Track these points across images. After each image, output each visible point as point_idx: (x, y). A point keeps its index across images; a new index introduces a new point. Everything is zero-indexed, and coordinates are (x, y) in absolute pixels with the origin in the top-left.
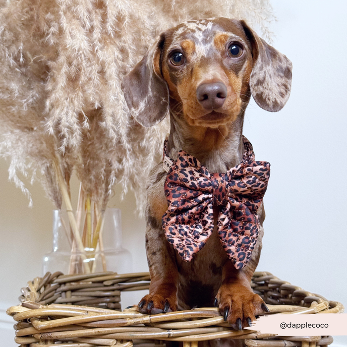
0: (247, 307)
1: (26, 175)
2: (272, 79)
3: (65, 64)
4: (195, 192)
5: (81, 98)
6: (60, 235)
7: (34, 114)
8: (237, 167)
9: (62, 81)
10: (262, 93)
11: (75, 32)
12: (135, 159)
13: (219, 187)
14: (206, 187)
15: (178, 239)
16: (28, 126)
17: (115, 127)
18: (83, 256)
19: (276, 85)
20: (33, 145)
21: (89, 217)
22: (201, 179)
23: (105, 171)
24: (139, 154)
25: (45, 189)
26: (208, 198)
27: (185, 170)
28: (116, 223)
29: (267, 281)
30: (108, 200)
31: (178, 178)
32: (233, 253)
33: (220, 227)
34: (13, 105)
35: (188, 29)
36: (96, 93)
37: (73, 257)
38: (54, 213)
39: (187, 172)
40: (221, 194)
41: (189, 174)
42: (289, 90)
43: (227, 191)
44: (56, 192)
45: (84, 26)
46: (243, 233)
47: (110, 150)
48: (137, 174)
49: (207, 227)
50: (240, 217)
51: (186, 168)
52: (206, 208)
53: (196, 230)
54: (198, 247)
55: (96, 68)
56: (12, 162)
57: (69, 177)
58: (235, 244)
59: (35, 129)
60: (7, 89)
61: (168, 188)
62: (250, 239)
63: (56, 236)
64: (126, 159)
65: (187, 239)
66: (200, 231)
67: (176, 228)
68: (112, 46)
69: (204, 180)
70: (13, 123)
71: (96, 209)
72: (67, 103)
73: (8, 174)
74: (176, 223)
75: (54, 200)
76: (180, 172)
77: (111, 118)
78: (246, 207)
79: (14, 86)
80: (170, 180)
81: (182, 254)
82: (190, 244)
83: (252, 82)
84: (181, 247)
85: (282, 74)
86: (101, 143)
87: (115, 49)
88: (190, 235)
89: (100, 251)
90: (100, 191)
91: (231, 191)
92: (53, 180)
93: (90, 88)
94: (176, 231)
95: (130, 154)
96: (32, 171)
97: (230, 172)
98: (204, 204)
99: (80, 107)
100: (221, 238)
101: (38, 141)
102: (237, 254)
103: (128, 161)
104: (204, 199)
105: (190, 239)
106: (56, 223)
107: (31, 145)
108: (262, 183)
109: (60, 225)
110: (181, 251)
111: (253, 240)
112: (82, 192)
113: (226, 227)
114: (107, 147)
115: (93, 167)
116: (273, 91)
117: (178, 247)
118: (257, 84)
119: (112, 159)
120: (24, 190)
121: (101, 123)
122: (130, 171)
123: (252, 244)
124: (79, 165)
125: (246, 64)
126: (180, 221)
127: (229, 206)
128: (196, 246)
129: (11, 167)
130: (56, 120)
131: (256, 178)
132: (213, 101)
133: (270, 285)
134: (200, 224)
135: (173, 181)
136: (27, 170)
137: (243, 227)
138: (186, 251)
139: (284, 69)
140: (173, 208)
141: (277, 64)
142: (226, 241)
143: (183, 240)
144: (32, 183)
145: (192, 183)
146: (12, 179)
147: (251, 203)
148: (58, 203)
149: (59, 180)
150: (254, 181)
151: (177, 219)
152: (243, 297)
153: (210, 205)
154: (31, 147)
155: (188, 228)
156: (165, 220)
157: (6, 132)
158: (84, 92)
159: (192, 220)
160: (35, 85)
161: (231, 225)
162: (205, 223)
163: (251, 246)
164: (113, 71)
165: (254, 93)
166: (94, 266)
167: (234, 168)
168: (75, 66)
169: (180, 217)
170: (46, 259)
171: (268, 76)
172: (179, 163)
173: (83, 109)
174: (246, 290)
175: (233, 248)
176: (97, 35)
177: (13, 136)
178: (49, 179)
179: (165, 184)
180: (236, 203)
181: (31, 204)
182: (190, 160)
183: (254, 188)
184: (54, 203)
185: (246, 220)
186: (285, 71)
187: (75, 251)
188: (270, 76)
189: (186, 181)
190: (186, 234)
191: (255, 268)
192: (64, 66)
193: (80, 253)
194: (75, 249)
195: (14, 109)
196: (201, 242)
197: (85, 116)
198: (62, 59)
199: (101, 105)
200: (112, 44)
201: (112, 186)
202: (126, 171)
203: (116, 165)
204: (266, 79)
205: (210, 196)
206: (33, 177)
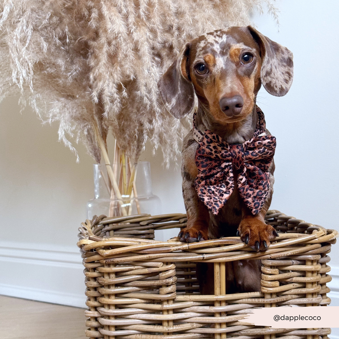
0: (262, 234)
1: (72, 136)
2: (278, 69)
3: (106, 44)
4: (218, 162)
5: (119, 72)
6: (100, 185)
7: (75, 84)
8: (250, 141)
9: (104, 59)
10: (270, 82)
11: (114, 18)
12: (163, 120)
13: (237, 157)
14: (227, 158)
15: (208, 198)
16: (71, 94)
17: (148, 95)
18: (121, 202)
19: (281, 73)
20: (77, 111)
21: (124, 169)
22: (223, 152)
23: (138, 130)
24: (166, 115)
25: (86, 147)
26: (229, 165)
27: (210, 146)
28: (146, 174)
29: (276, 218)
30: (139, 155)
31: (205, 152)
32: (250, 203)
33: (240, 185)
34: (59, 77)
35: (208, 43)
36: (131, 66)
37: (113, 203)
38: (95, 166)
39: (211, 147)
40: (238, 162)
41: (213, 149)
42: (292, 77)
43: (243, 159)
44: (96, 149)
45: (120, 12)
46: (257, 188)
47: (142, 112)
48: (165, 132)
49: (229, 186)
50: (254, 177)
51: (211, 144)
52: (228, 172)
53: (221, 189)
54: (223, 203)
55: (131, 46)
56: (60, 126)
57: (106, 136)
58: (252, 196)
59: (77, 96)
60: (54, 64)
61: (198, 160)
62: (263, 192)
63: (97, 186)
64: (156, 120)
65: (214, 198)
66: (224, 189)
67: (206, 189)
68: (144, 28)
69: (225, 152)
70: (58, 92)
71: (130, 162)
72: (108, 77)
73: (57, 135)
74: (206, 185)
75: (94, 156)
76: (206, 148)
77: (144, 88)
78: (258, 169)
79: (61, 62)
80: (199, 154)
81: (211, 210)
82: (217, 202)
83: (263, 74)
84: (210, 204)
85: (285, 64)
86: (133, 107)
87: (146, 30)
88: (217, 193)
89: (134, 197)
90: (132, 147)
91: (246, 159)
92: (93, 139)
93: (127, 64)
94: (206, 192)
95: (159, 116)
96: (77, 132)
97: (245, 145)
98: (226, 170)
99: (119, 79)
100: (241, 193)
101: (80, 107)
102: (253, 204)
103: (157, 121)
104: (226, 166)
105: (217, 197)
106: (96, 175)
107: (75, 111)
108: (270, 151)
109: (100, 176)
110: (210, 208)
111: (265, 192)
112: (118, 149)
113: (244, 184)
114: (138, 110)
115: (127, 127)
116: (279, 79)
117: (208, 204)
118: (266, 76)
119: (144, 121)
120: (71, 148)
121: (137, 92)
122: (159, 130)
123: (264, 195)
124: (115, 127)
125: (257, 66)
126: (209, 183)
127: (245, 169)
128: (221, 203)
129: (60, 130)
130: (99, 91)
131: (265, 148)
132: (233, 111)
133: (278, 221)
134: (223, 184)
135: (201, 154)
136: (73, 132)
137: (257, 183)
138: (214, 207)
139: (286, 59)
140: (202, 175)
141: (280, 56)
142: (244, 195)
143: (211, 198)
144: (77, 142)
145: (216, 155)
146: (62, 140)
147: (263, 165)
148: (97, 159)
149: (98, 138)
150: (264, 151)
151: (206, 182)
152: (259, 227)
153: (231, 170)
154: (75, 113)
155: (214, 188)
156: (197, 183)
157: (53, 100)
158: (121, 66)
159: (218, 182)
160: (76, 60)
161: (248, 182)
162: (227, 184)
163: (264, 197)
164: (145, 49)
165: (264, 83)
166: (130, 210)
167: (248, 141)
168: (114, 45)
169: (208, 181)
170: (90, 205)
171: (274, 67)
172: (205, 141)
173: (121, 81)
174: (261, 223)
175: (250, 200)
176: (132, 19)
177: (60, 104)
178: (89, 139)
179: (195, 158)
180: (251, 167)
181: (78, 160)
182: (214, 137)
183: (264, 156)
184: (94, 159)
185: (259, 178)
186: (288, 61)
187: (113, 198)
188: (276, 67)
189: (211, 154)
190: (213, 192)
191: (268, 208)
192: (105, 46)
193: (118, 199)
194: (114, 196)
195: (61, 82)
196: (225, 199)
197: (123, 86)
198: (103, 40)
199: (135, 77)
200: (144, 26)
201: (145, 144)
202: (156, 131)
203: (147, 125)
204: (273, 70)
205: (231, 163)
206: (78, 138)
